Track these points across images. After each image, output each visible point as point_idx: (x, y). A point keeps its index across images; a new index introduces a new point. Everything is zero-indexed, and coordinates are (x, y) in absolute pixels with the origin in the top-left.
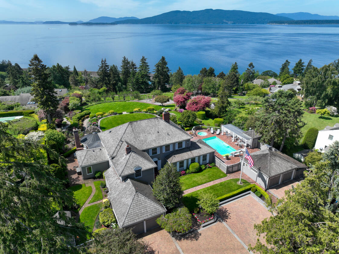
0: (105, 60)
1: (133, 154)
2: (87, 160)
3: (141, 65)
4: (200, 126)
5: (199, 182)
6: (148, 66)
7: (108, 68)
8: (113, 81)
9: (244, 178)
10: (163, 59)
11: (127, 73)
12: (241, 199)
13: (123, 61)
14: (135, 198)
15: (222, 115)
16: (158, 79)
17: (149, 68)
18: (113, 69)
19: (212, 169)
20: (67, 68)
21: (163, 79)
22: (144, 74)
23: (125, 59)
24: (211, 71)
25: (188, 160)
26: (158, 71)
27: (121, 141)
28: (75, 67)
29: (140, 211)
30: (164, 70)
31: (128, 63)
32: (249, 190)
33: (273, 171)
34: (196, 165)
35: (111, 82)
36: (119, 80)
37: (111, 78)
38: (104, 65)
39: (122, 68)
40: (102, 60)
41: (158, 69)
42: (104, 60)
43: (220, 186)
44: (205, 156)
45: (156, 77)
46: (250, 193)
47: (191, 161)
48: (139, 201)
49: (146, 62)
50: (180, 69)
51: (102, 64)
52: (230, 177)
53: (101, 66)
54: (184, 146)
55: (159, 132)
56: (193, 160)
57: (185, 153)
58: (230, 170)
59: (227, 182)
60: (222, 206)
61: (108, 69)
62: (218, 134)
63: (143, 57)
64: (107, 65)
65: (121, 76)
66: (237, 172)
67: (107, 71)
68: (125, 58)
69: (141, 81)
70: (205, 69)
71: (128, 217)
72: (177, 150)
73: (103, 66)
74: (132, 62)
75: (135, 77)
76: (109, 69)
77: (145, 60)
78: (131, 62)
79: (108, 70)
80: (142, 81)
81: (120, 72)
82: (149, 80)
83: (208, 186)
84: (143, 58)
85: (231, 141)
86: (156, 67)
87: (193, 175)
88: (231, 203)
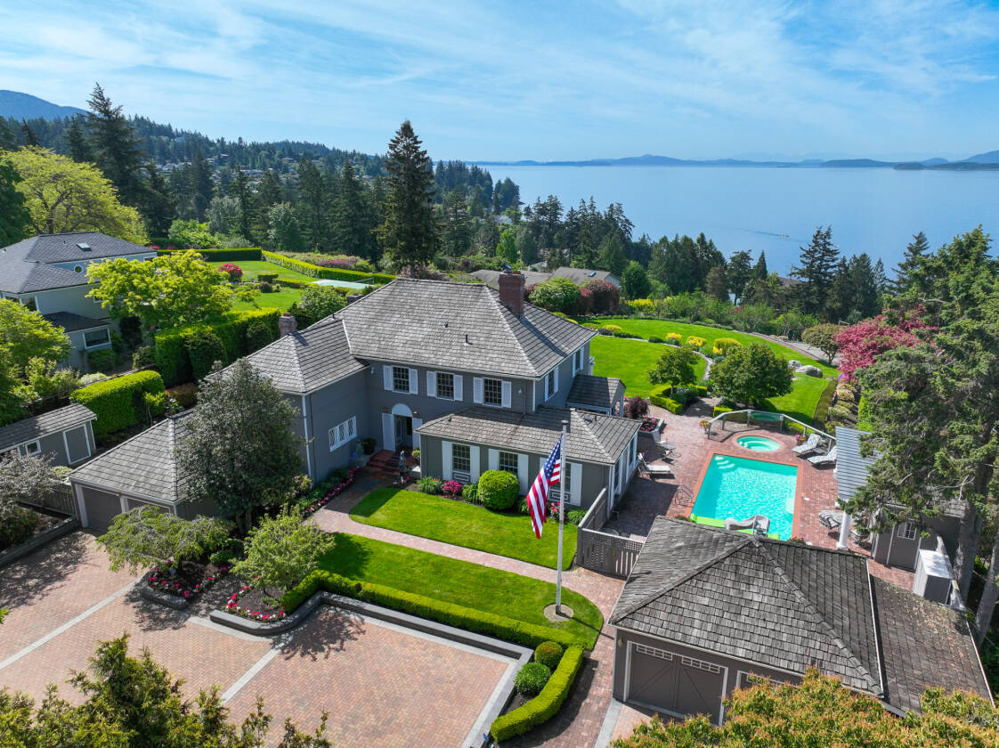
1: (288, 341)
4: (782, 415)
13: (910, 249)
25: (484, 449)
28: (763, 253)
29: (129, 464)
39: (901, 270)
42: (824, 231)
43: (477, 575)
47: (501, 461)
51: (816, 244)
53: (809, 249)
54: (507, 402)
56: (509, 462)
58: (605, 557)
67: (827, 268)
71: (98, 462)
72: (478, 406)
73: (816, 251)
79: (832, 267)
88: (399, 634)
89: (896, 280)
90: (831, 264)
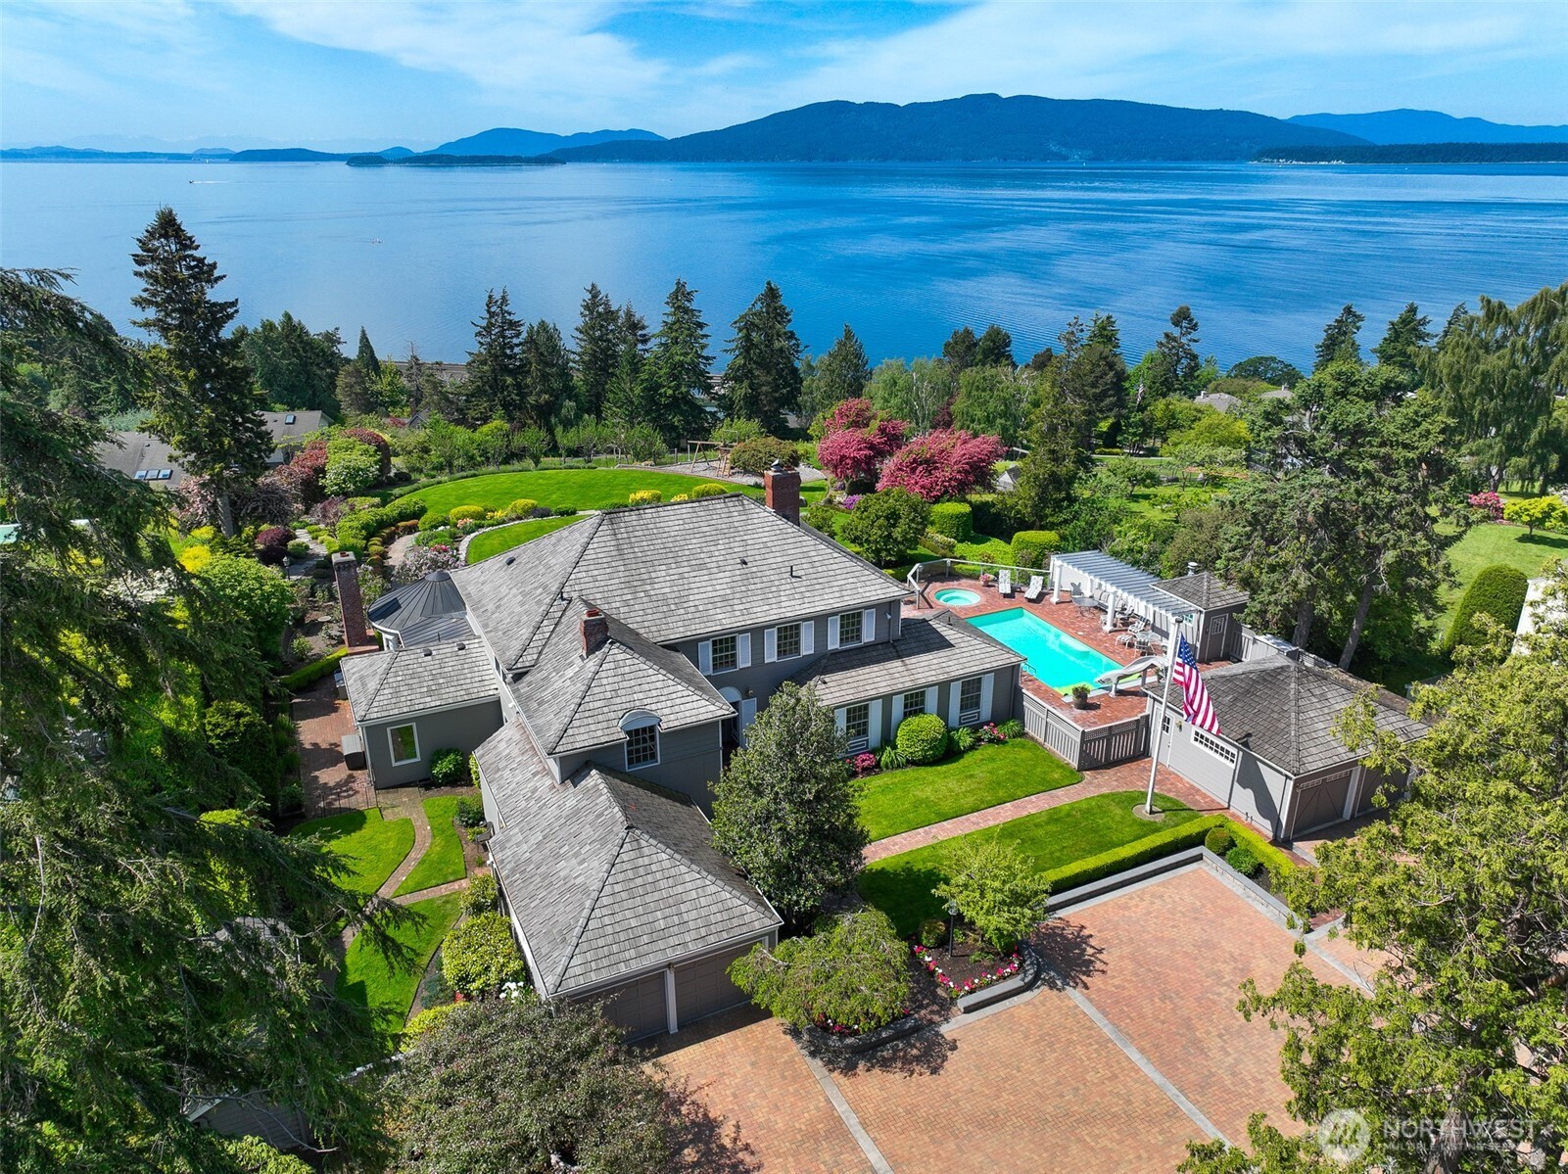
0: (504, 298)
1: (616, 653)
2: (396, 693)
3: (670, 320)
4: (949, 560)
5: (946, 806)
6: (701, 325)
7: (518, 335)
8: (539, 394)
9: (1170, 791)
10: (772, 294)
11: (601, 360)
12: (1158, 885)
13: (587, 307)
14: (624, 857)
15: (1050, 519)
16: (746, 383)
17: (706, 336)
18: (542, 338)
19: (1007, 748)
20: (331, 339)
21: (769, 384)
22: (681, 364)
23: (595, 297)
24: (993, 341)
25: (887, 699)
26: (748, 346)
27: (563, 599)
28: (363, 332)
29: (644, 919)
30: (777, 345)
31: (610, 315)
32: (1196, 840)
33: (1314, 750)
34: (929, 723)
35: (531, 400)
36: (570, 391)
37: (529, 380)
38: (499, 320)
39: (581, 336)
40: (490, 297)
41: (748, 338)
42: (497, 296)
43: (1047, 823)
44: (971, 686)
45: (736, 375)
46: (1199, 858)
47: (906, 706)
48: (641, 871)
49: (693, 306)
50: (849, 335)
51: (492, 315)
52: (1099, 786)
53: (484, 323)
54: (868, 635)
55: (745, 563)
56: (914, 703)
57: (875, 668)
58: (1099, 750)
59: (1084, 806)
60: (1061, 913)
62: (1034, 597)
63: (680, 286)
64: (514, 318)
65: (577, 378)
66: (1133, 765)
67: (512, 348)
68: (594, 292)
69: (670, 392)
70: (968, 333)
71: (584, 947)
72: (835, 653)
73: (493, 325)
74: (629, 315)
75: (643, 376)
76: (521, 339)
77: (688, 296)
78: (621, 313)
79: (517, 345)
80: (673, 396)
81: (572, 356)
82: (707, 388)
83: (991, 823)
84: (677, 291)
85: (1100, 629)
86: (740, 330)
87: (911, 772)
88: (1105, 904)
89: (579, 350)
90: (516, 341)
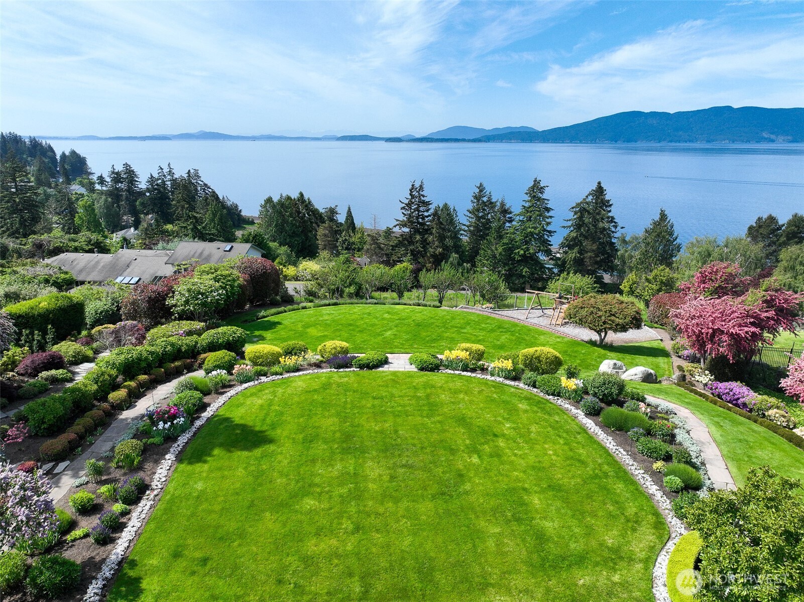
0: (421, 187)
3: (527, 205)
6: (548, 210)
7: (427, 211)
8: (436, 248)
10: (600, 191)
11: (481, 230)
13: (475, 197)
16: (576, 250)
18: (444, 217)
20: (332, 212)
21: (593, 251)
22: (532, 234)
23: (481, 191)
24: (796, 224)
26: (579, 225)
28: (350, 208)
30: (601, 225)
31: (491, 204)
35: (431, 251)
36: (457, 248)
37: (430, 239)
38: (417, 200)
40: (413, 185)
41: (581, 218)
42: (417, 185)
45: (570, 244)
49: (544, 196)
50: (663, 216)
53: (407, 201)
61: (426, 214)
63: (536, 182)
64: (427, 199)
65: (465, 239)
67: (423, 219)
68: (481, 188)
69: (522, 252)
73: (413, 203)
74: (503, 204)
75: (505, 241)
76: (429, 213)
77: (542, 190)
78: (498, 204)
79: (427, 217)
80: (524, 256)
81: (463, 227)
82: (548, 252)
84: (534, 186)
86: (576, 213)
